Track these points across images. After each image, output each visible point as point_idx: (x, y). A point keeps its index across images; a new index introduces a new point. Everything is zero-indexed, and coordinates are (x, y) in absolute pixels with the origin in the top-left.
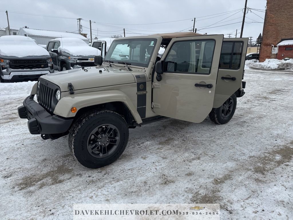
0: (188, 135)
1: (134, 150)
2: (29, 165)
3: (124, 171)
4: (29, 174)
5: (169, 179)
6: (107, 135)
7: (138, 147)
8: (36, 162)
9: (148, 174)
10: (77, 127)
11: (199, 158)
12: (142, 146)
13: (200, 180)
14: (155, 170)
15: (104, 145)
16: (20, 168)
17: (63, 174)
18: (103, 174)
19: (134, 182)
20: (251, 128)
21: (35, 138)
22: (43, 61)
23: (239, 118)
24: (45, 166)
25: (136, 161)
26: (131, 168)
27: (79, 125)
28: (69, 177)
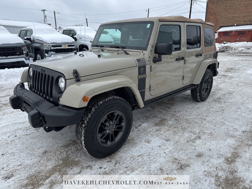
0: (178, 115)
1: (134, 133)
2: (30, 161)
3: (134, 157)
4: (33, 171)
5: (183, 162)
6: (114, 122)
7: (136, 129)
8: (36, 155)
9: (160, 159)
10: (87, 116)
11: (200, 138)
12: (140, 129)
13: (212, 160)
14: (164, 154)
15: (111, 132)
16: (21, 165)
17: (71, 168)
18: (114, 163)
19: (150, 170)
20: (228, 104)
21: (27, 128)
22: (18, 49)
23: (213, 94)
24: (48, 160)
25: (142, 146)
26: (140, 154)
27: (89, 114)
28: (78, 171)
